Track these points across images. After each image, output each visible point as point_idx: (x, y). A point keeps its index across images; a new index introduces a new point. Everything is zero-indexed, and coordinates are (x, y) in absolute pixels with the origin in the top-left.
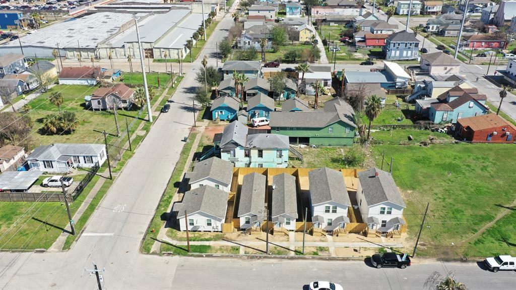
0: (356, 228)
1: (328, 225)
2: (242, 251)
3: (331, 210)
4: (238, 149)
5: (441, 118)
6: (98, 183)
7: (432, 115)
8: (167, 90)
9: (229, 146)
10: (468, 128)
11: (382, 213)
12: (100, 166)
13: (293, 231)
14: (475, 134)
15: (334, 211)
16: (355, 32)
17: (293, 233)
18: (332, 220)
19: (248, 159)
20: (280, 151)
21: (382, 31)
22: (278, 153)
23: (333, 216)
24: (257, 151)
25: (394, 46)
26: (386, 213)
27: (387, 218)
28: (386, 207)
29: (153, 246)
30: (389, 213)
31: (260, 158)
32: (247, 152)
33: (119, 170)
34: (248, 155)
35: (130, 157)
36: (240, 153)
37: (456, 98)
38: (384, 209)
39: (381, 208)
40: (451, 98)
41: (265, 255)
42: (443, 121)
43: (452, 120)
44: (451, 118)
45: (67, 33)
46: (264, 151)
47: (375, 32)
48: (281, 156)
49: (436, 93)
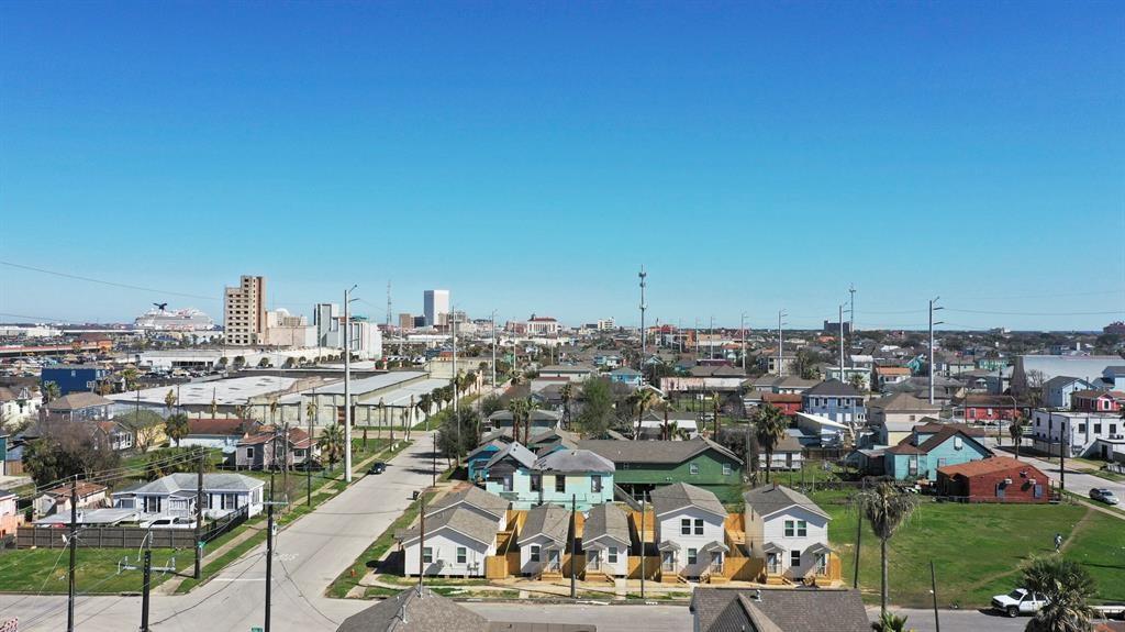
0: (743, 568)
1: (690, 563)
2: (523, 595)
3: (693, 527)
4: (518, 474)
5: (906, 468)
6: (245, 534)
7: (890, 468)
8: (379, 454)
9: (502, 467)
10: (958, 476)
11: (789, 533)
12: (250, 516)
13: (622, 577)
14: (971, 484)
15: (699, 531)
16: (744, 394)
17: (623, 581)
18: (695, 550)
19: (536, 494)
20: (597, 477)
21: (793, 390)
22: (594, 483)
23: (698, 543)
24: (553, 479)
25: (817, 404)
26: (796, 533)
27: (802, 545)
28: (796, 520)
29: (351, 591)
30: (802, 533)
31: (560, 494)
32: (535, 480)
33: (287, 522)
34: (536, 487)
35: (306, 512)
36: (521, 481)
37: (929, 436)
38: (791, 523)
39: (787, 522)
40: (920, 437)
41: (570, 599)
42: (913, 477)
43: (927, 473)
44: (925, 470)
45: (190, 392)
46: (567, 479)
47: (781, 392)
48: (599, 489)
49: (894, 440)
